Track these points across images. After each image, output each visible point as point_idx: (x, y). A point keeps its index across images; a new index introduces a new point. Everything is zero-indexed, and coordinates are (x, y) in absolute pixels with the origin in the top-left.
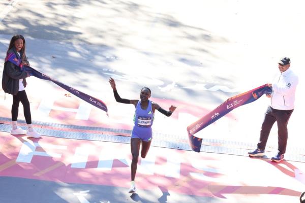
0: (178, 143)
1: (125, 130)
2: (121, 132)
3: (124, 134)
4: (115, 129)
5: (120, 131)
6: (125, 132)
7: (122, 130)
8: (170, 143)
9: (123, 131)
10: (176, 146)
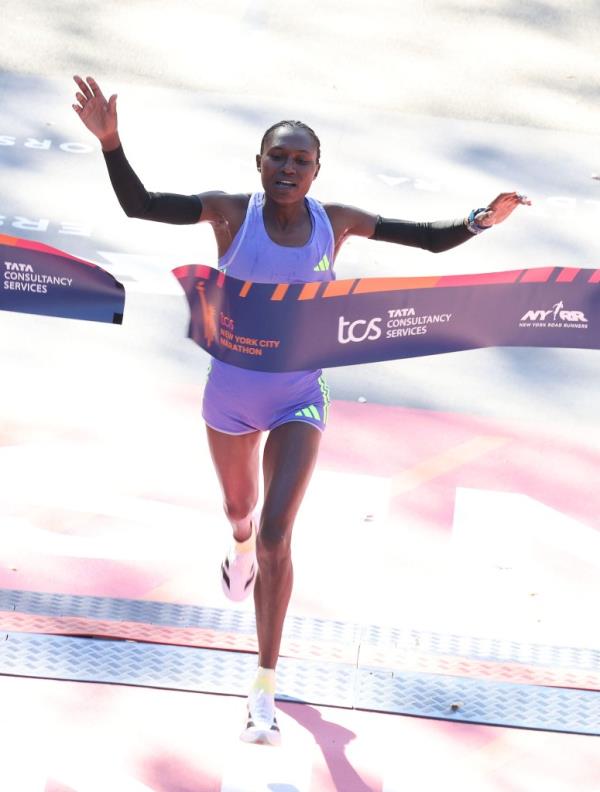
0: (451, 685)
1: (118, 603)
2: (94, 612)
3: (114, 627)
4: (56, 598)
5: (85, 605)
6: (114, 614)
7: (98, 600)
8: (399, 681)
9: (105, 607)
10: (438, 698)
